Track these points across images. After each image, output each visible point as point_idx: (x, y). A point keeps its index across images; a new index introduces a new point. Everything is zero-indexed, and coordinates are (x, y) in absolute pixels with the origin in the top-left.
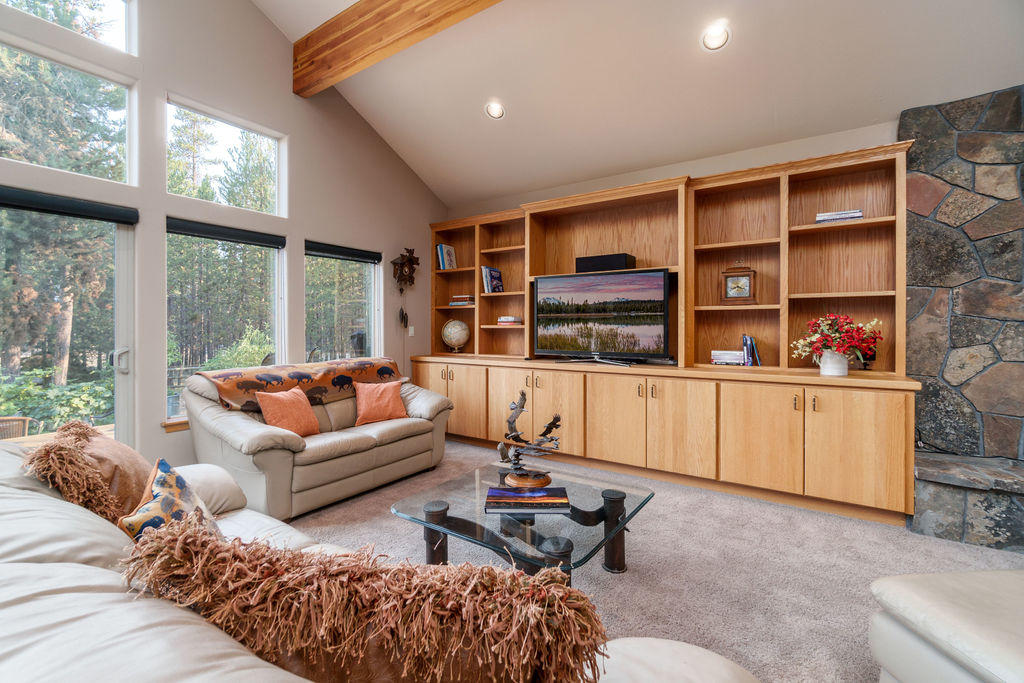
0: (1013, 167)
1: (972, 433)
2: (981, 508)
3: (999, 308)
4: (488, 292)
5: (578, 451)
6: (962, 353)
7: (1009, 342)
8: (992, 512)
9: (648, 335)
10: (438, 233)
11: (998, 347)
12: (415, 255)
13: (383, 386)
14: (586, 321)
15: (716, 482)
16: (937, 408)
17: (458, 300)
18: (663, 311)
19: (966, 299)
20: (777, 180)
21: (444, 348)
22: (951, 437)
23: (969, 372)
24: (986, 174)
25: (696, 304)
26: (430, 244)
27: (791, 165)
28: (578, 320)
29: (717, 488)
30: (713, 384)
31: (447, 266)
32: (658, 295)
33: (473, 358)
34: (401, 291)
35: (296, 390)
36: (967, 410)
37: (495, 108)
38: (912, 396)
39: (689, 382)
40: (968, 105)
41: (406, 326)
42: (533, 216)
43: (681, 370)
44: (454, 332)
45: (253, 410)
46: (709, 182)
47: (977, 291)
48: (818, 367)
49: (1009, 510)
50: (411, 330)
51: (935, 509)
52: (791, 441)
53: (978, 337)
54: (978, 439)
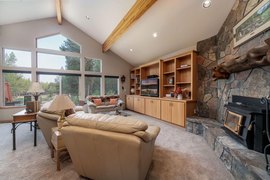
0: (215, 53)
1: (208, 113)
2: (195, 126)
3: (212, 85)
4: (137, 83)
5: (144, 113)
6: (206, 95)
7: (214, 93)
8: (196, 127)
9: (155, 91)
10: (131, 72)
11: (212, 94)
12: (125, 76)
13: (114, 99)
14: (147, 88)
15: (161, 119)
16: (202, 107)
17: (133, 84)
18: (157, 86)
19: (207, 83)
20: (174, 59)
21: (131, 94)
22: (204, 114)
23: (208, 99)
24: (210, 55)
25: (163, 85)
26: (129, 74)
27: (176, 56)
28: (146, 88)
29: (160, 121)
30: (160, 101)
31: (132, 78)
32: (156, 83)
33: (135, 95)
34: (123, 83)
35: (100, 99)
36: (207, 108)
37: (131, 50)
38: (186, 103)
39: (157, 100)
40: (207, 40)
41: (123, 89)
42: (141, 68)
43: (159, 98)
44: (132, 90)
45: (93, 101)
46: (165, 60)
47: (209, 82)
48: (177, 98)
49: (199, 127)
50: (125, 90)
51: (189, 126)
52: (170, 112)
53: (209, 92)
54: (209, 114)
